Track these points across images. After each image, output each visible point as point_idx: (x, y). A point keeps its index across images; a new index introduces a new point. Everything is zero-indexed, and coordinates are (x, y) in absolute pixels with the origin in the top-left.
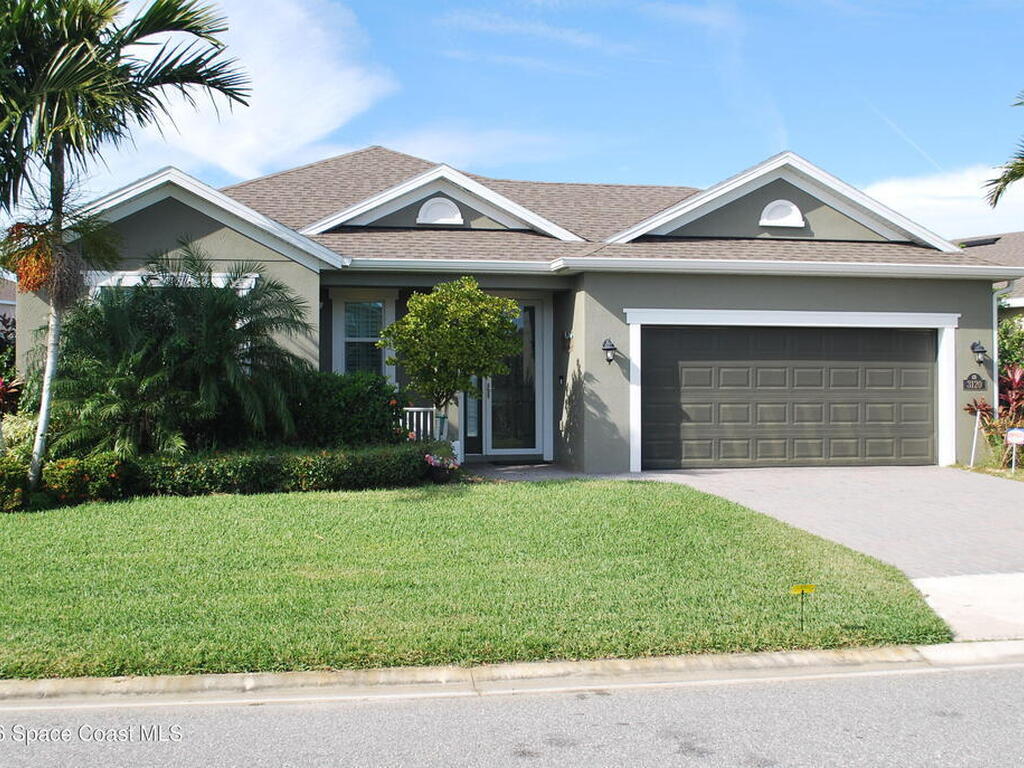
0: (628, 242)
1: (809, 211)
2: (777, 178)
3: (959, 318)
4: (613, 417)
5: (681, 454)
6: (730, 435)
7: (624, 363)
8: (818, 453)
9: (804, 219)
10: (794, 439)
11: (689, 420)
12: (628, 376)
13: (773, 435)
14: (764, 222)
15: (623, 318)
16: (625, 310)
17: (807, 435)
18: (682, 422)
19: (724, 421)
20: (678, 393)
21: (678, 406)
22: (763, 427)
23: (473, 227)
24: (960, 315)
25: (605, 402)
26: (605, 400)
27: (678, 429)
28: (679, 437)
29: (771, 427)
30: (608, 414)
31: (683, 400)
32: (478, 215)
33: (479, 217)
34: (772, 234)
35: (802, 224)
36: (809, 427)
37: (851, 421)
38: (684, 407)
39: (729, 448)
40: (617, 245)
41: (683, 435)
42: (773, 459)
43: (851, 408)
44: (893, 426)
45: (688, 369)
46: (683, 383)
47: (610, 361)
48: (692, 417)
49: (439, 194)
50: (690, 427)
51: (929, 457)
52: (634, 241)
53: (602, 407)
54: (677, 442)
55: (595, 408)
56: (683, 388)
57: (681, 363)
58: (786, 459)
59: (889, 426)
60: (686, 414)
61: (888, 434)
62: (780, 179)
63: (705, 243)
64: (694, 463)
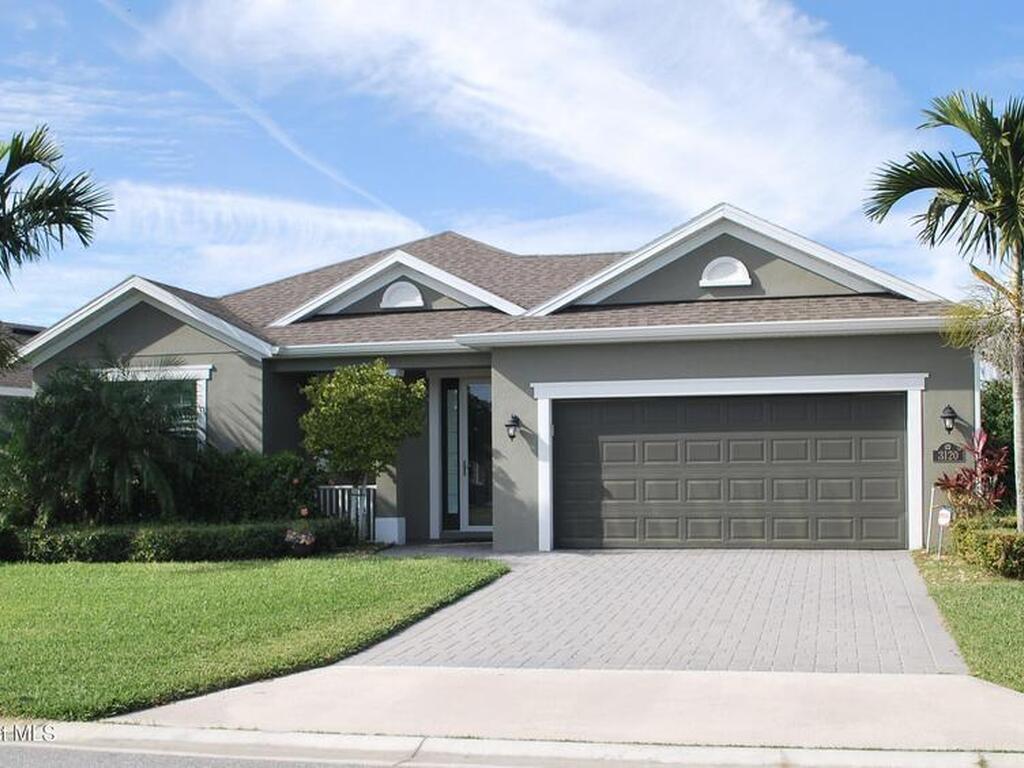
0: (547, 315)
1: (759, 267)
2: (721, 233)
3: (926, 379)
4: (521, 494)
5: (602, 533)
6: (656, 514)
7: (532, 439)
8: (759, 534)
9: (752, 275)
10: (731, 518)
11: (611, 498)
12: (536, 452)
13: (706, 514)
14: (704, 283)
15: (531, 392)
16: (532, 385)
17: (745, 514)
18: (602, 499)
19: (649, 499)
20: (598, 469)
21: (600, 482)
22: (693, 505)
23: (434, 308)
24: (927, 375)
25: (513, 479)
26: (513, 477)
27: (599, 507)
28: (600, 515)
29: (705, 504)
30: (516, 491)
31: (604, 476)
32: (440, 296)
33: (440, 297)
34: (715, 296)
35: (748, 282)
36: (747, 505)
37: (801, 498)
38: (606, 483)
39: (655, 528)
40: (536, 318)
41: (604, 514)
42: (706, 540)
43: (797, 484)
44: (852, 504)
45: (609, 444)
46: (605, 459)
47: (512, 437)
48: (614, 495)
49: (403, 278)
50: (611, 504)
51: (899, 540)
52: (554, 313)
53: (509, 484)
54: (599, 521)
55: (503, 484)
56: (605, 464)
57: (601, 438)
58: (722, 540)
59: (848, 504)
60: (608, 492)
61: (845, 513)
62: (724, 234)
63: (633, 309)
64: (617, 543)
